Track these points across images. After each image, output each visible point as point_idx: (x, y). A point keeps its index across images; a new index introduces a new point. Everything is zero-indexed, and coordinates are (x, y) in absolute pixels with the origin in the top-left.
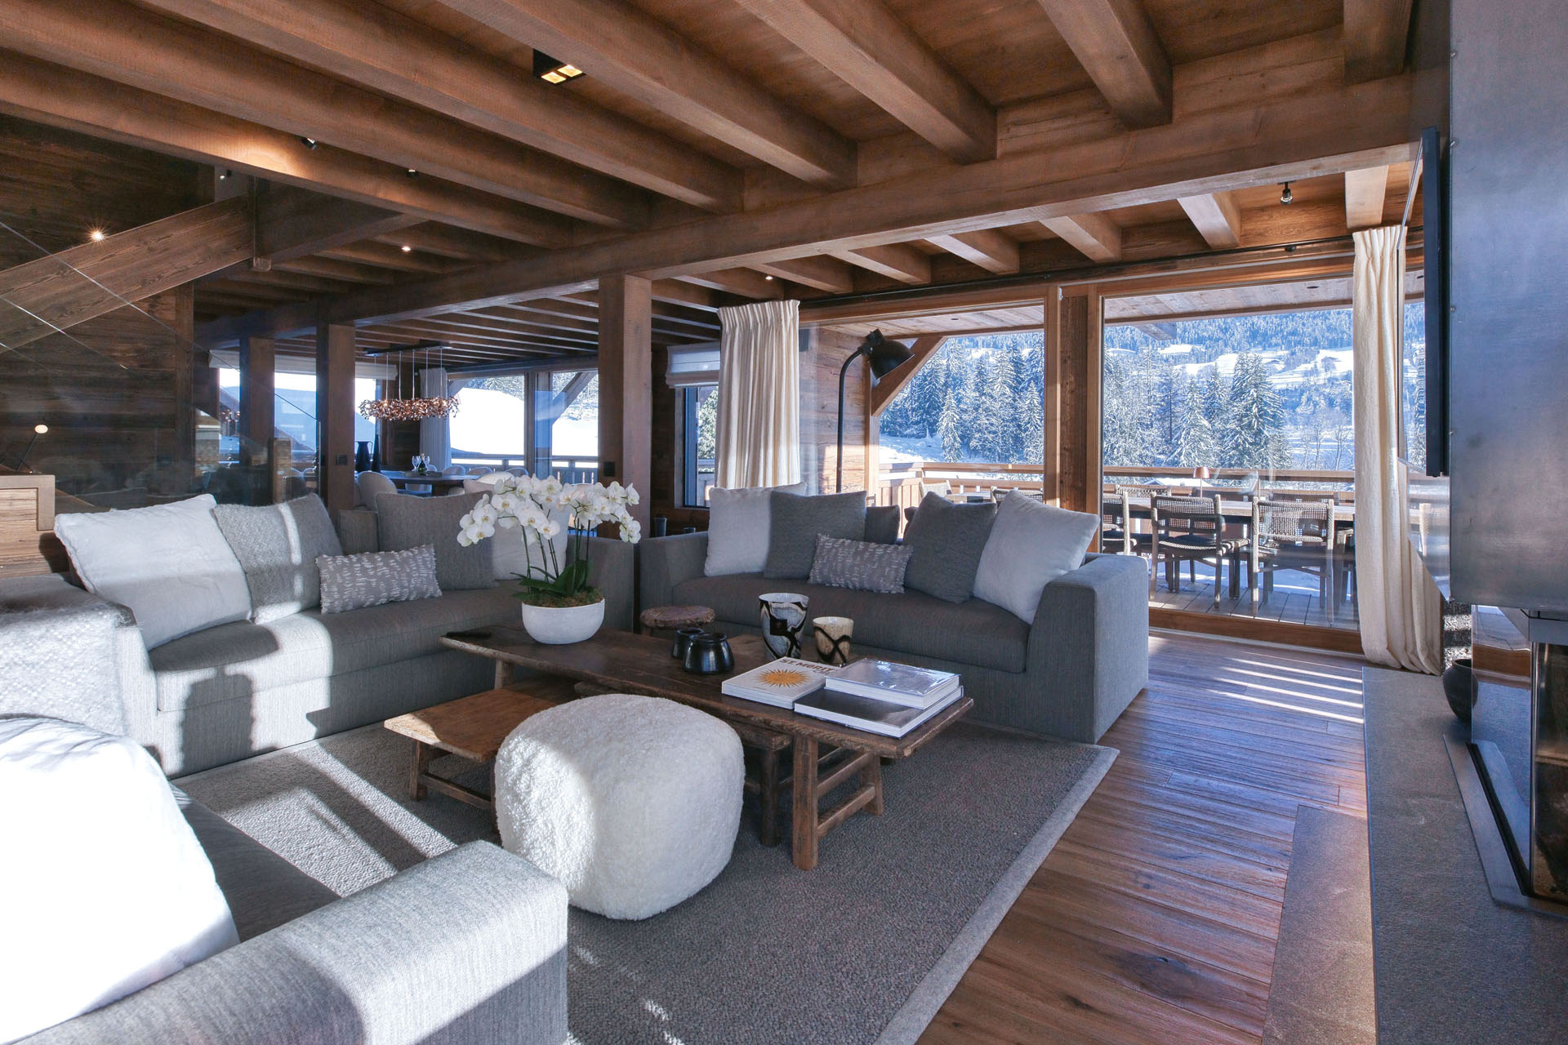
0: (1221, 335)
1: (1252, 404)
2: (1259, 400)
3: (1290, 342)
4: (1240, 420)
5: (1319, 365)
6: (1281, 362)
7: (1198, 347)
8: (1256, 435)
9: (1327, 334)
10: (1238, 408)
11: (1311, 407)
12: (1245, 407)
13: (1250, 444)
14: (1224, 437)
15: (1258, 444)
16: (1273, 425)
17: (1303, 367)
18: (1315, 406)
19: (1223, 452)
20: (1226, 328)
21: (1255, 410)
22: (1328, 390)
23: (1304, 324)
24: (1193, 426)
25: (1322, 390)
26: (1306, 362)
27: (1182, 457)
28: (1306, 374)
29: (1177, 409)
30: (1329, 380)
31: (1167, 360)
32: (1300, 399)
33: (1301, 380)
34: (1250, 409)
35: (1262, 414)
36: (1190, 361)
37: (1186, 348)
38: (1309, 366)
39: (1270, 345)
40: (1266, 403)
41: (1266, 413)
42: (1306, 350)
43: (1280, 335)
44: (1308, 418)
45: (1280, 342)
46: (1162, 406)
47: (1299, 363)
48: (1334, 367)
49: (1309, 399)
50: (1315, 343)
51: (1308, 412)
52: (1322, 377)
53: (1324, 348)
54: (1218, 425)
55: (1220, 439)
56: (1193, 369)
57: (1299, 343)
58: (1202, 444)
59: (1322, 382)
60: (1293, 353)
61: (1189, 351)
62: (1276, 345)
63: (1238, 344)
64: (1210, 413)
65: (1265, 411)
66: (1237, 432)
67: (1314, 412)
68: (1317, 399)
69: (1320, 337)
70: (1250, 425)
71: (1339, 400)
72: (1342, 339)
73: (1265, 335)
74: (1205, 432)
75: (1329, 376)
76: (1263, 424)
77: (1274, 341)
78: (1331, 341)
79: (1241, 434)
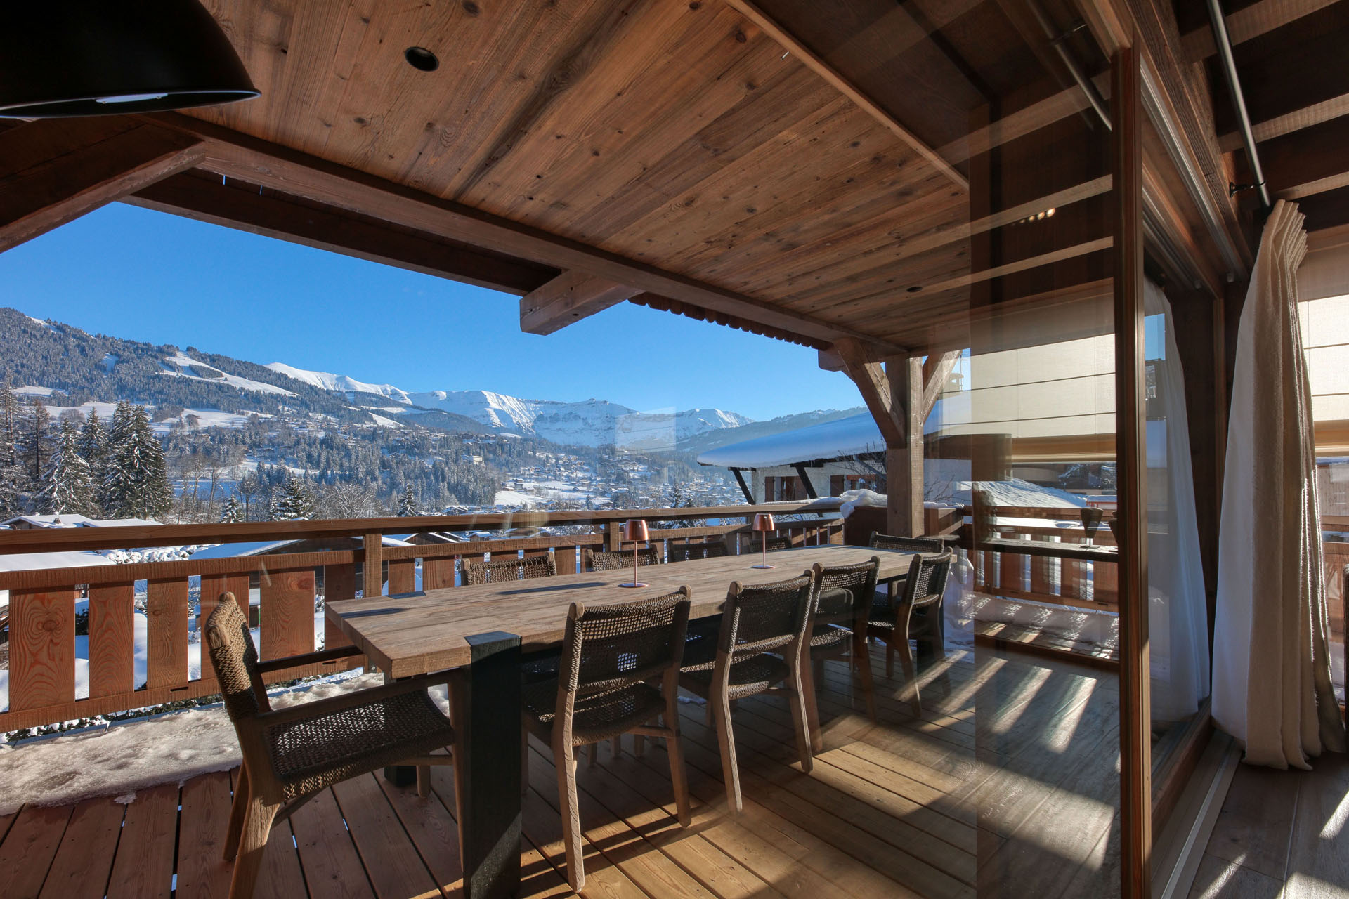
0: (87, 385)
1: (134, 447)
2: (141, 443)
3: (157, 399)
4: (122, 460)
5: (184, 420)
6: (149, 414)
7: (60, 392)
8: (137, 473)
9: (189, 397)
10: (119, 449)
11: (178, 452)
12: (127, 449)
13: (132, 481)
14: (103, 475)
15: (140, 482)
16: (155, 465)
17: (169, 420)
18: (181, 452)
19: (102, 488)
20: (91, 379)
21: (137, 452)
22: (192, 440)
23: (169, 386)
24: (68, 464)
25: (188, 439)
26: (172, 416)
27: (55, 494)
28: (172, 426)
29: (44, 446)
30: (193, 432)
31: (20, 399)
32: (168, 446)
33: (168, 430)
34: (132, 451)
35: (144, 455)
36: (50, 404)
37: (46, 391)
38: (176, 420)
39: (138, 399)
40: (148, 447)
41: (148, 455)
42: (172, 407)
43: (148, 392)
44: (176, 461)
45: (148, 397)
46: (26, 443)
47: (166, 416)
48: (197, 423)
49: (176, 446)
50: (180, 402)
51: (176, 456)
52: (187, 430)
53: (187, 408)
54: (96, 464)
55: (98, 477)
56: (54, 411)
57: (166, 400)
58: (79, 481)
59: (187, 433)
60: (160, 409)
61: (49, 394)
62: (144, 400)
63: (105, 395)
64: (87, 453)
65: (148, 453)
66: (119, 471)
67: (181, 456)
68: (183, 446)
69: (183, 398)
70: (132, 466)
71: (201, 448)
72: (202, 402)
73: (133, 390)
74: (82, 471)
75: (192, 429)
76: (145, 465)
77: (142, 396)
78: (194, 402)
79: (122, 472)
